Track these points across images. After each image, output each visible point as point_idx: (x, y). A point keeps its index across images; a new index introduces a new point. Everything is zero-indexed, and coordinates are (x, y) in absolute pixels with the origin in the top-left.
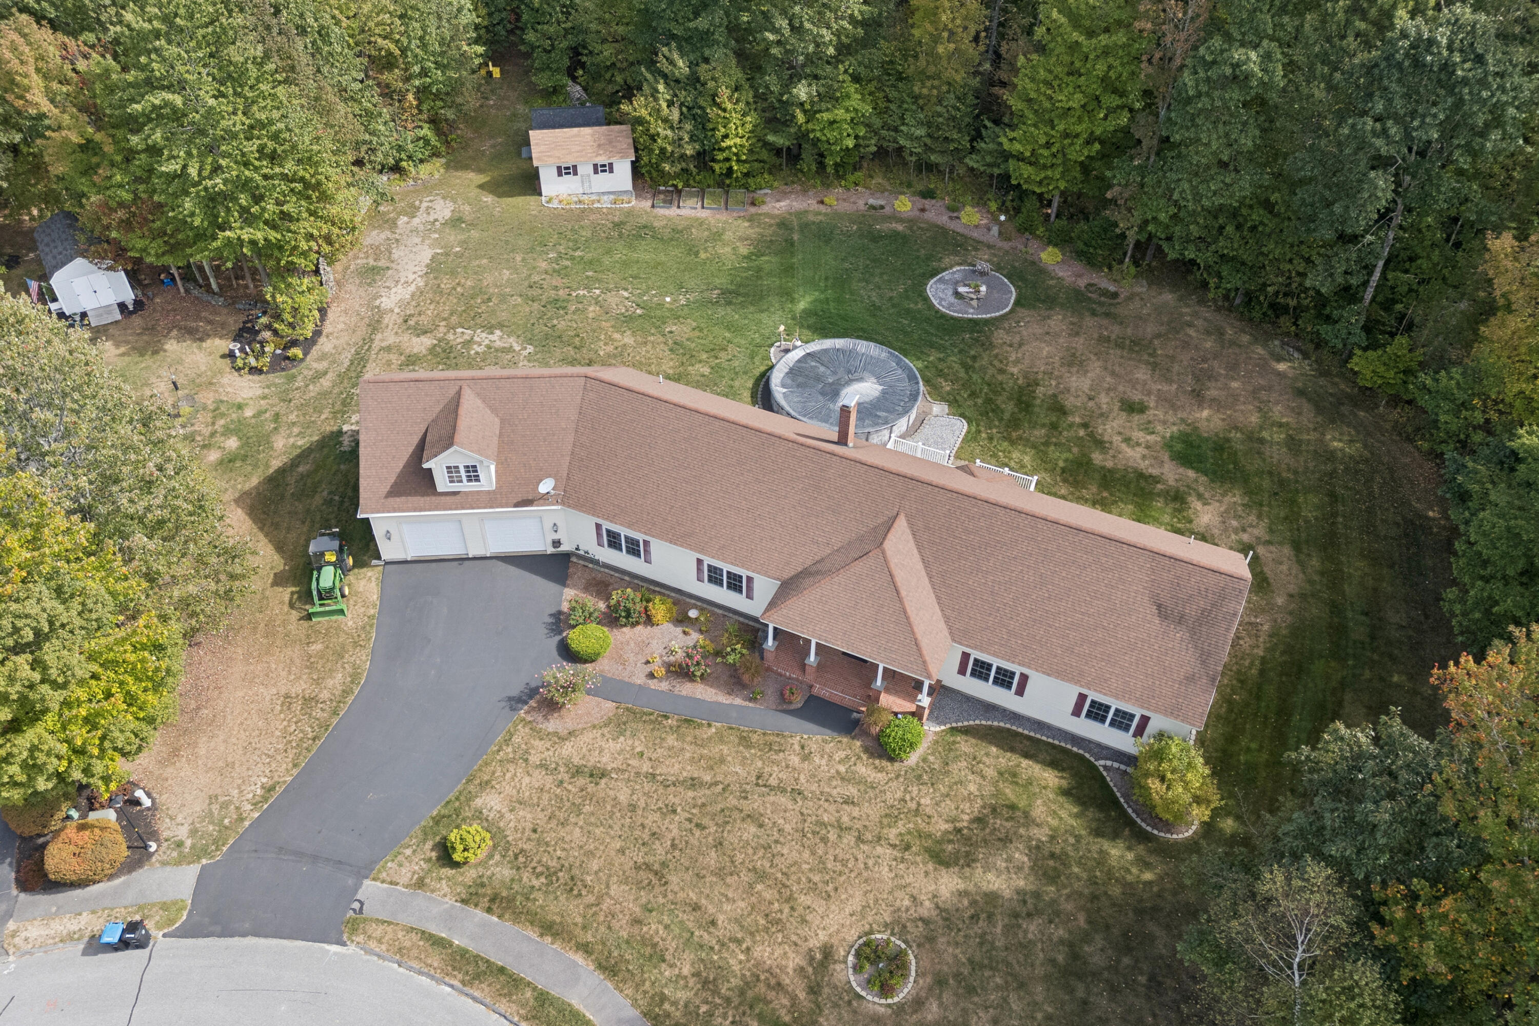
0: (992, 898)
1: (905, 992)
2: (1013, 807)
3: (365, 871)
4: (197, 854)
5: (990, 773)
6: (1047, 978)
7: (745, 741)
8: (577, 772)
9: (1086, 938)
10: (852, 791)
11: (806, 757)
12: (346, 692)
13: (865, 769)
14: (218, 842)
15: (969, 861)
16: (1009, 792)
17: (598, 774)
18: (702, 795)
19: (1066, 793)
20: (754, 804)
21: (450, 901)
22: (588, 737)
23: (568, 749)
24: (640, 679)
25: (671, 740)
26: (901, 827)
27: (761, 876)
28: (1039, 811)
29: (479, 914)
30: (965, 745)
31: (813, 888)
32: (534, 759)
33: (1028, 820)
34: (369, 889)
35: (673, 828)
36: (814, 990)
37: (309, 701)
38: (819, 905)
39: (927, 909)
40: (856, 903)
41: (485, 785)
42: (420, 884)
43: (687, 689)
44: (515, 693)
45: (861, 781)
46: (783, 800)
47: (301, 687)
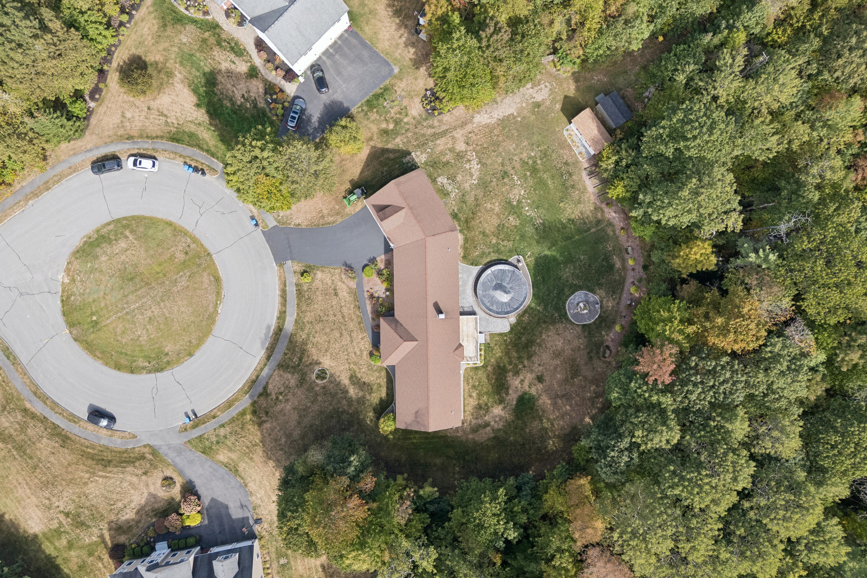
0: (347, 392)
1: (318, 382)
2: (372, 389)
3: (292, 259)
4: (279, 222)
5: (378, 381)
6: (334, 408)
7: (360, 323)
8: (335, 289)
9: (348, 413)
10: (358, 353)
11: (362, 339)
12: (329, 223)
13: (365, 353)
14: (283, 224)
15: (354, 384)
16: (375, 387)
17: (336, 294)
18: (342, 320)
19: (381, 399)
20: (345, 333)
21: (294, 281)
22: (344, 286)
23: (340, 284)
24: (366, 289)
25: (352, 306)
26: (355, 367)
27: (329, 342)
28: (373, 395)
29: (295, 289)
30: (384, 373)
31: (332, 354)
32: (333, 278)
33: (370, 394)
34: (289, 262)
35: (331, 318)
36: (311, 364)
37: (323, 217)
38: (329, 357)
39: (338, 379)
40: (332, 365)
41: (323, 271)
42: (295, 272)
43: (368, 302)
44: (348, 262)
45: (362, 354)
46: (349, 339)
47: (325, 212)
